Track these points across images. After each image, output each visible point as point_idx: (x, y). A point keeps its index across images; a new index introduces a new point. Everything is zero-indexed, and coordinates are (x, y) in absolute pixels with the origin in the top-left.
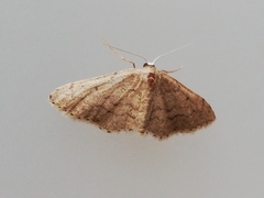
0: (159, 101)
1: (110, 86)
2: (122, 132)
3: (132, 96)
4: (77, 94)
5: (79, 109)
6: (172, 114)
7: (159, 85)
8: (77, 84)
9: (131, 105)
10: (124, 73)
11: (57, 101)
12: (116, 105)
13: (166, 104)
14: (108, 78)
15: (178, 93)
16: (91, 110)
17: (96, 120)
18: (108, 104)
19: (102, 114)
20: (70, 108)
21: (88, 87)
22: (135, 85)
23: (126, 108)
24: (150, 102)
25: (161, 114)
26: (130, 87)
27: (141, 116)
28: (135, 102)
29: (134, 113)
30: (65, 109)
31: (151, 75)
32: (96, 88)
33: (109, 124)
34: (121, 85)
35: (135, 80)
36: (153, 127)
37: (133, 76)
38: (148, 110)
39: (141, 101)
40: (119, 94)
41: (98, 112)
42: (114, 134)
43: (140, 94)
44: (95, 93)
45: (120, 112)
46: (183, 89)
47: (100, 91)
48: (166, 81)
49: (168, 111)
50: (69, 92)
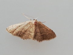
0: (38, 30)
1: (23, 26)
2: (28, 39)
3: (30, 29)
4: (14, 28)
6: (42, 34)
7: (38, 25)
8: (14, 25)
9: (30, 31)
10: (28, 22)
11: (8, 30)
12: (25, 31)
13: (40, 31)
14: (23, 23)
15: (44, 28)
16: (18, 33)
17: (20, 36)
18: (23, 31)
20: (12, 32)
21: (17, 26)
22: (31, 25)
23: (28, 32)
24: (35, 30)
25: (39, 34)
26: (29, 26)
28: (31, 30)
29: (31, 34)
30: (11, 32)
32: (20, 26)
33: (24, 37)
34: (27, 25)
35: (31, 24)
36: (37, 38)
37: (30, 23)
39: (33, 30)
40: (26, 28)
41: (20, 33)
42: (25, 40)
43: (32, 28)
44: (19, 28)
45: (27, 33)
47: (21, 27)
48: (40, 24)
49: (41, 33)
50: (12, 27)
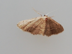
0: (48, 26)
1: (34, 22)
3: (41, 25)
4: (25, 24)
5: (25, 28)
7: (49, 21)
8: (25, 21)
9: (40, 27)
11: (19, 26)
12: (36, 27)
13: (50, 27)
14: (34, 19)
15: (54, 24)
16: (29, 29)
17: (30, 31)
18: (34, 27)
19: (32, 30)
20: (23, 28)
21: (28, 22)
22: (42, 22)
24: (46, 26)
25: (49, 30)
26: (40, 22)
27: (43, 30)
28: (42, 26)
29: (41, 29)
30: (21, 28)
31: (46, 19)
32: (30, 22)
33: (34, 32)
34: (38, 21)
35: (42, 20)
36: (46, 33)
37: (41, 19)
38: (45, 29)
39: (43, 26)
40: (37, 24)
41: (31, 29)
43: (43, 24)
44: (30, 24)
45: (37, 29)
46: (55, 22)
47: (32, 23)
48: (51, 20)
49: (51, 29)
50: (23, 23)
